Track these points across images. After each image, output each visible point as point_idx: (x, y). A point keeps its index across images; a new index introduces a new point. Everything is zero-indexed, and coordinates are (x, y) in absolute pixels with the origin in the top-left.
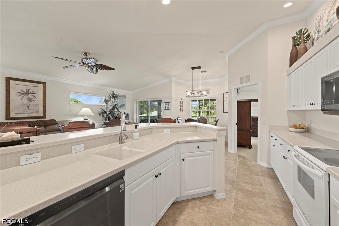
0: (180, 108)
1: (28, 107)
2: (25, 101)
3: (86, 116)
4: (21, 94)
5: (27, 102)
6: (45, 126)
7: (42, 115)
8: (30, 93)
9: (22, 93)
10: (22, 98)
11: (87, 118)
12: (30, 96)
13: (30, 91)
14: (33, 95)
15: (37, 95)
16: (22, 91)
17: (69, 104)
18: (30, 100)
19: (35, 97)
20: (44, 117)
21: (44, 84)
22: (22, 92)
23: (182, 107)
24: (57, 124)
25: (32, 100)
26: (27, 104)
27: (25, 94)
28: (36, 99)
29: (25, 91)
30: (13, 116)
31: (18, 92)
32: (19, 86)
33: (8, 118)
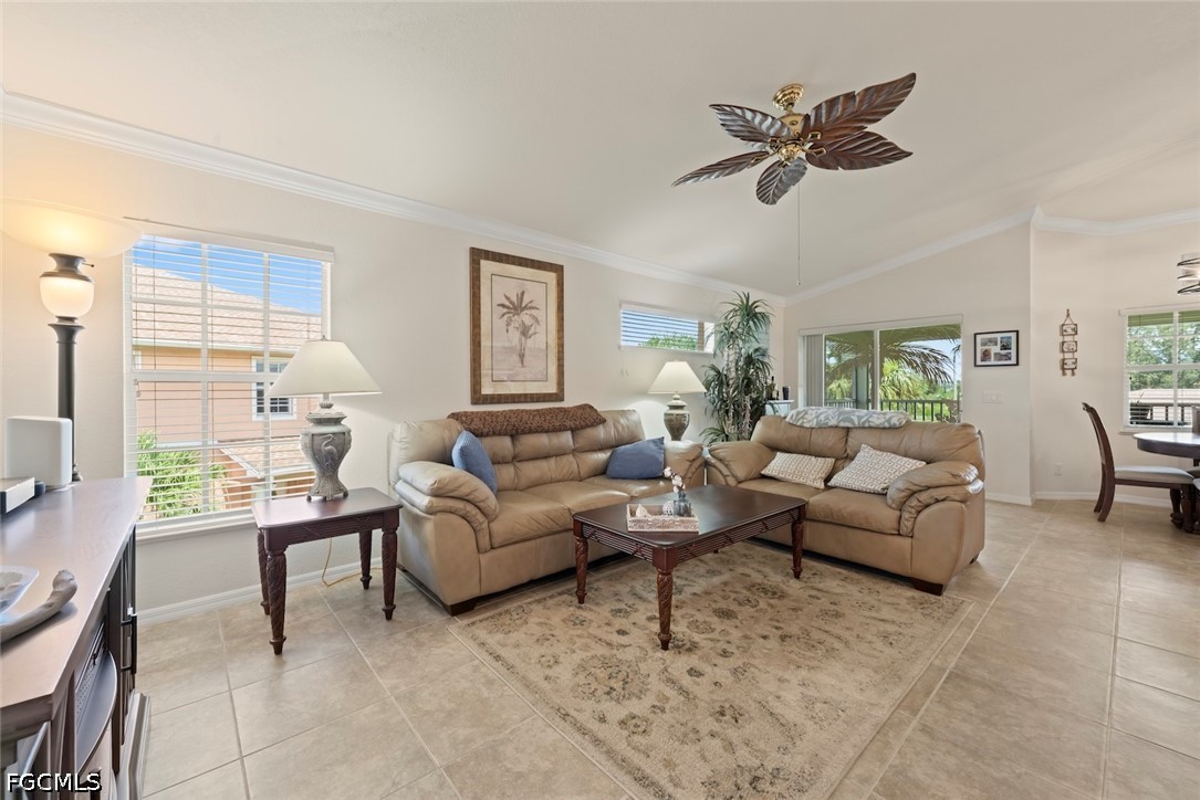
0: (1061, 356)
1: (522, 356)
2: (515, 336)
3: (678, 396)
4: (505, 310)
5: (520, 340)
6: (572, 431)
7: (552, 388)
8: (525, 308)
9: (508, 308)
10: (508, 325)
11: (680, 403)
12: (525, 317)
13: (526, 300)
14: (534, 312)
15: (540, 314)
16: (507, 298)
17: (619, 347)
18: (525, 332)
19: (537, 321)
20: (559, 397)
21: (558, 269)
22: (507, 303)
23: (1067, 356)
24: (603, 421)
25: (530, 333)
26: (518, 348)
27: (515, 308)
28: (539, 329)
29: (514, 299)
30: (487, 390)
31: (495, 303)
32: (500, 283)
33: (477, 397)
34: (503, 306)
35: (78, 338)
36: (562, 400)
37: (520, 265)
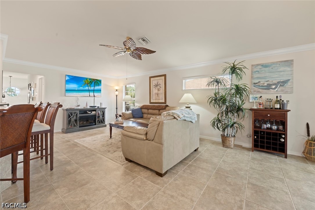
1: (158, 95)
3: (188, 104)
6: (159, 110)
7: (164, 101)
8: (159, 85)
10: (155, 89)
11: (189, 106)
12: (158, 87)
13: (158, 84)
14: (160, 86)
16: (155, 84)
18: (158, 90)
19: (161, 87)
20: (165, 103)
21: (165, 76)
22: (155, 85)
26: (157, 93)
27: (157, 86)
28: (161, 89)
29: (156, 84)
30: (152, 101)
31: (153, 85)
32: (154, 81)
33: (151, 103)
34: (154, 86)
35: (117, 96)
36: (166, 103)
37: (157, 77)
